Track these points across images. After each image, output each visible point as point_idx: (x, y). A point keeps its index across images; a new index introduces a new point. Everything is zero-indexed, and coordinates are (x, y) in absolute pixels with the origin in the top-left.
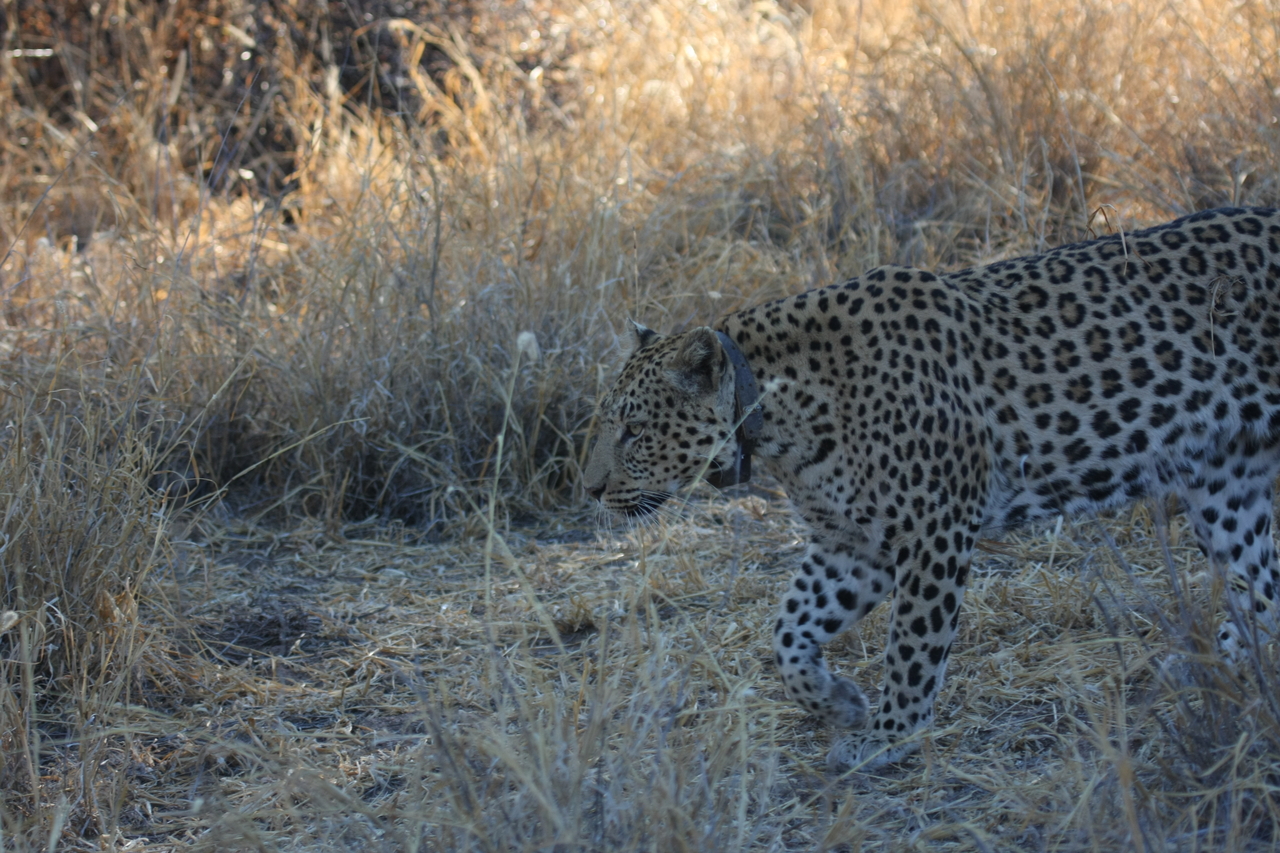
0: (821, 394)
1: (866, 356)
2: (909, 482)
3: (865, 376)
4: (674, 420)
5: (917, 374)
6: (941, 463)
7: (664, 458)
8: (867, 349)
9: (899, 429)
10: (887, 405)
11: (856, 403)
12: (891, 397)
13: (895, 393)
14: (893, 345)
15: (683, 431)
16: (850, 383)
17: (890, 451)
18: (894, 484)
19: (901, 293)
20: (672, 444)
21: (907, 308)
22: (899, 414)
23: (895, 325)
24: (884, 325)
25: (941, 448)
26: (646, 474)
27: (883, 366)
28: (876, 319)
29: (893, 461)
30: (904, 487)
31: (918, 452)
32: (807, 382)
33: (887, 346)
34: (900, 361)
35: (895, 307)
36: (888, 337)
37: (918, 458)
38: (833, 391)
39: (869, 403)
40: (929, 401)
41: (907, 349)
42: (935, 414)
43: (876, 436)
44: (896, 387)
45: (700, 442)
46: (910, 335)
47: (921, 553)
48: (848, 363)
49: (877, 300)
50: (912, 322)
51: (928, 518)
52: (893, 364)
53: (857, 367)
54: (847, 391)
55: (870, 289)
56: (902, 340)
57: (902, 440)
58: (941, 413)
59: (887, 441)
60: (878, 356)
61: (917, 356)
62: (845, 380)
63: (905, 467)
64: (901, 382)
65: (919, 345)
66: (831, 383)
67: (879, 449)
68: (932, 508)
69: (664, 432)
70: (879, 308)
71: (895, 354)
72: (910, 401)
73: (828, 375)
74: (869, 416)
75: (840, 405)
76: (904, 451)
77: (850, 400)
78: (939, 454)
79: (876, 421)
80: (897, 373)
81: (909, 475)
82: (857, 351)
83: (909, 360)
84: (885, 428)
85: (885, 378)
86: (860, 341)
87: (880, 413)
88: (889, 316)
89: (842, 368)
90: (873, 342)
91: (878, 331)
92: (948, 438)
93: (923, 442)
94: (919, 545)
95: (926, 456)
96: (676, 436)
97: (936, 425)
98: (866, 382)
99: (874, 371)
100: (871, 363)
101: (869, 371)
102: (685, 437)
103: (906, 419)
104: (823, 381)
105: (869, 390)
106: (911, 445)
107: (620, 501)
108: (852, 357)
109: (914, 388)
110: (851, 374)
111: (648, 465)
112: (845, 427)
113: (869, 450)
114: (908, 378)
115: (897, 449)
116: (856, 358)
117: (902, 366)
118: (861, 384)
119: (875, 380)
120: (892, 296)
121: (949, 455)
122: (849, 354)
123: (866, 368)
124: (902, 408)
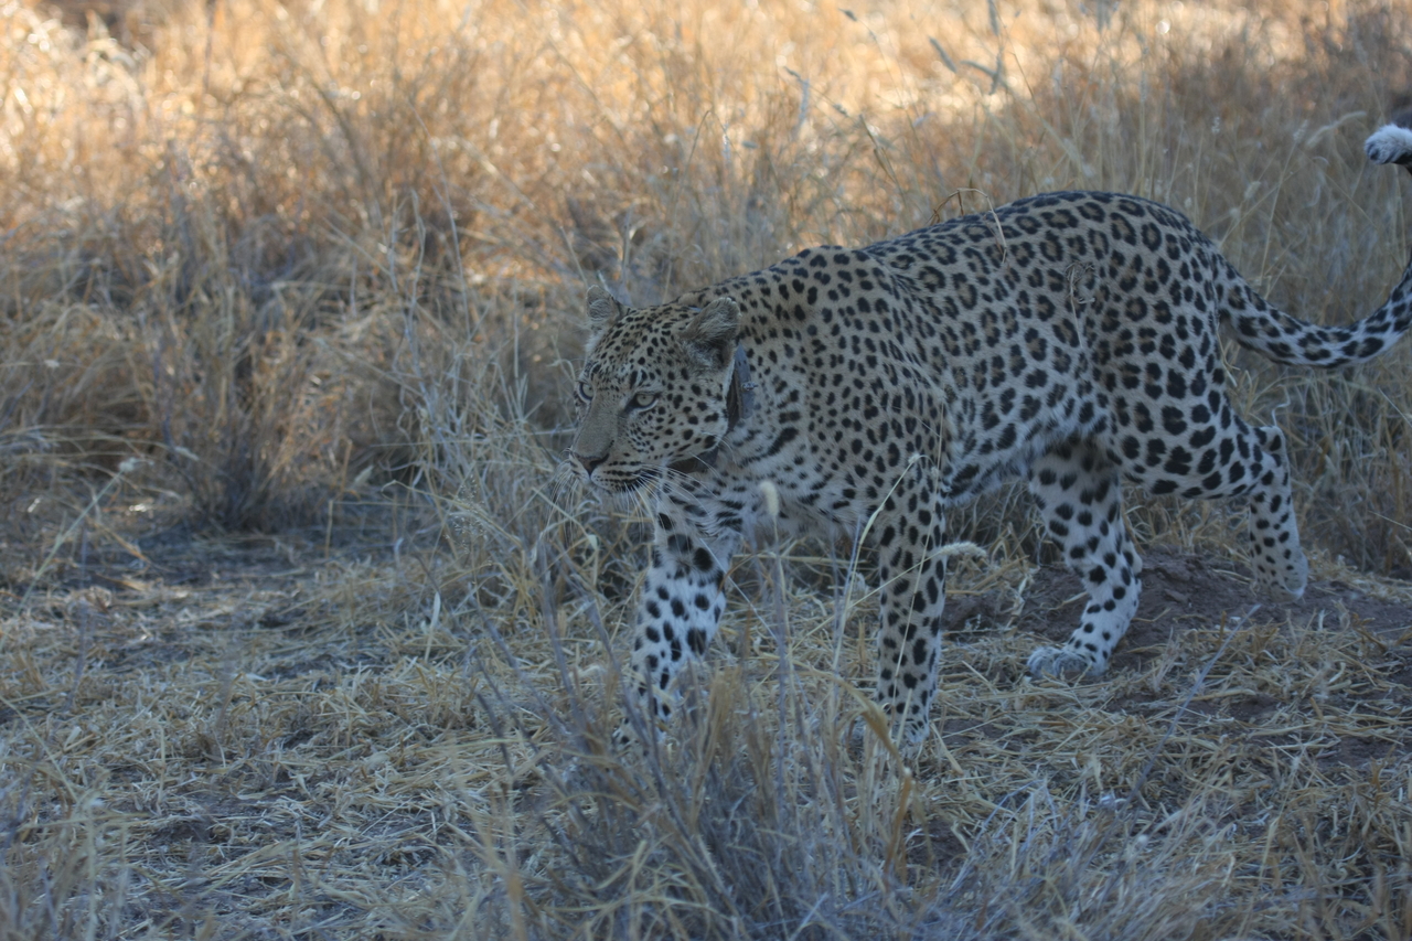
0: (795, 381)
1: (831, 343)
2: (886, 463)
3: (833, 365)
4: (687, 393)
5: (879, 355)
6: (912, 439)
7: (669, 432)
8: (831, 337)
9: (871, 413)
10: (855, 392)
11: (825, 392)
12: (859, 384)
13: (862, 379)
14: (853, 330)
15: (693, 406)
16: (820, 371)
17: (862, 436)
18: (871, 467)
19: (845, 276)
20: (682, 418)
21: (857, 292)
22: (869, 399)
23: (850, 311)
24: (841, 312)
25: (911, 423)
26: (647, 448)
27: (848, 354)
28: (833, 306)
29: (867, 445)
30: (881, 468)
31: (891, 432)
32: (784, 367)
33: (848, 333)
34: (862, 345)
35: (846, 292)
36: (847, 324)
37: (892, 438)
38: (804, 379)
39: (838, 391)
40: (894, 381)
41: (865, 334)
42: (902, 392)
43: (846, 423)
44: (863, 373)
45: (708, 419)
46: (864, 318)
47: (907, 529)
48: (816, 352)
49: (829, 287)
50: (863, 305)
51: (908, 495)
52: (857, 351)
53: (825, 356)
54: (817, 379)
55: (817, 275)
56: (859, 325)
57: (874, 424)
58: (908, 391)
59: (858, 426)
60: (842, 344)
61: (876, 339)
62: (814, 369)
63: (881, 450)
64: (867, 368)
65: (874, 328)
66: (803, 371)
67: (850, 435)
68: (911, 485)
69: (677, 406)
70: (833, 295)
71: (856, 339)
72: (878, 384)
73: (800, 364)
74: (838, 404)
75: (810, 394)
76: (877, 434)
77: (820, 389)
78: (910, 431)
79: (846, 408)
80: (861, 359)
81: (886, 457)
82: (824, 341)
83: (869, 343)
84: (854, 415)
85: (852, 364)
86: (824, 330)
87: (849, 400)
88: (843, 302)
89: (812, 359)
90: (836, 330)
91: (838, 319)
92: (915, 415)
93: (894, 422)
94: (903, 522)
95: (899, 434)
96: (687, 410)
97: (904, 402)
98: (835, 371)
99: (841, 360)
100: (837, 351)
101: (836, 360)
102: (695, 412)
103: (877, 402)
104: (795, 368)
105: (838, 379)
106: (884, 428)
107: (620, 473)
108: (819, 346)
109: (879, 371)
110: (819, 363)
111: (651, 439)
112: (812, 415)
113: (838, 436)
114: (872, 362)
115: (870, 434)
116: (823, 348)
117: (865, 351)
118: (830, 373)
119: (843, 369)
120: (840, 281)
121: (919, 430)
122: (816, 343)
123: (833, 357)
124: (871, 392)
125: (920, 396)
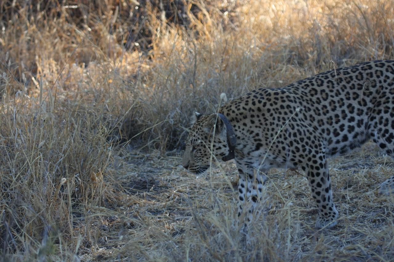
0: (256, 131)
1: (270, 120)
2: (295, 152)
3: (271, 125)
5: (287, 122)
6: (304, 144)
8: (270, 117)
9: (286, 139)
14: (278, 115)
16: (267, 127)
17: (284, 145)
19: (277, 99)
21: (280, 103)
22: (284, 135)
23: (277, 109)
24: (274, 110)
25: (301, 139)
27: (276, 122)
28: (271, 108)
31: (295, 143)
32: (251, 127)
33: (276, 116)
34: (281, 119)
35: (276, 104)
36: (276, 113)
37: (296, 145)
39: (274, 133)
40: (293, 128)
41: (283, 115)
42: (296, 131)
43: (279, 142)
45: (217, 149)
46: (282, 111)
48: (265, 121)
49: (270, 102)
50: (282, 107)
52: (279, 121)
53: (268, 122)
54: (266, 130)
55: (267, 99)
56: (280, 113)
58: (298, 130)
59: (282, 143)
60: (274, 119)
61: (286, 117)
62: (265, 126)
63: (292, 149)
65: (286, 113)
66: (260, 127)
67: (280, 146)
69: (205, 148)
70: (271, 105)
71: (279, 118)
72: (287, 130)
73: (258, 124)
75: (264, 134)
76: (289, 144)
77: (268, 132)
78: (302, 141)
79: (277, 138)
81: (295, 150)
82: (267, 118)
83: (284, 119)
84: (280, 139)
85: (277, 125)
86: (267, 115)
88: (275, 107)
89: (264, 123)
90: (271, 115)
91: (272, 112)
92: (303, 137)
93: (295, 140)
95: (298, 143)
97: (298, 134)
98: (272, 127)
99: (273, 123)
100: (272, 121)
101: (272, 124)
104: (256, 127)
105: (273, 129)
106: (291, 143)
107: (193, 169)
108: (266, 120)
109: (287, 126)
111: (201, 158)
112: (266, 140)
113: (277, 146)
114: (284, 124)
115: (287, 144)
116: (267, 120)
117: (282, 121)
119: (274, 126)
120: (274, 100)
121: (306, 140)
122: (265, 118)
123: (271, 123)
124: (285, 133)
125: (304, 131)
